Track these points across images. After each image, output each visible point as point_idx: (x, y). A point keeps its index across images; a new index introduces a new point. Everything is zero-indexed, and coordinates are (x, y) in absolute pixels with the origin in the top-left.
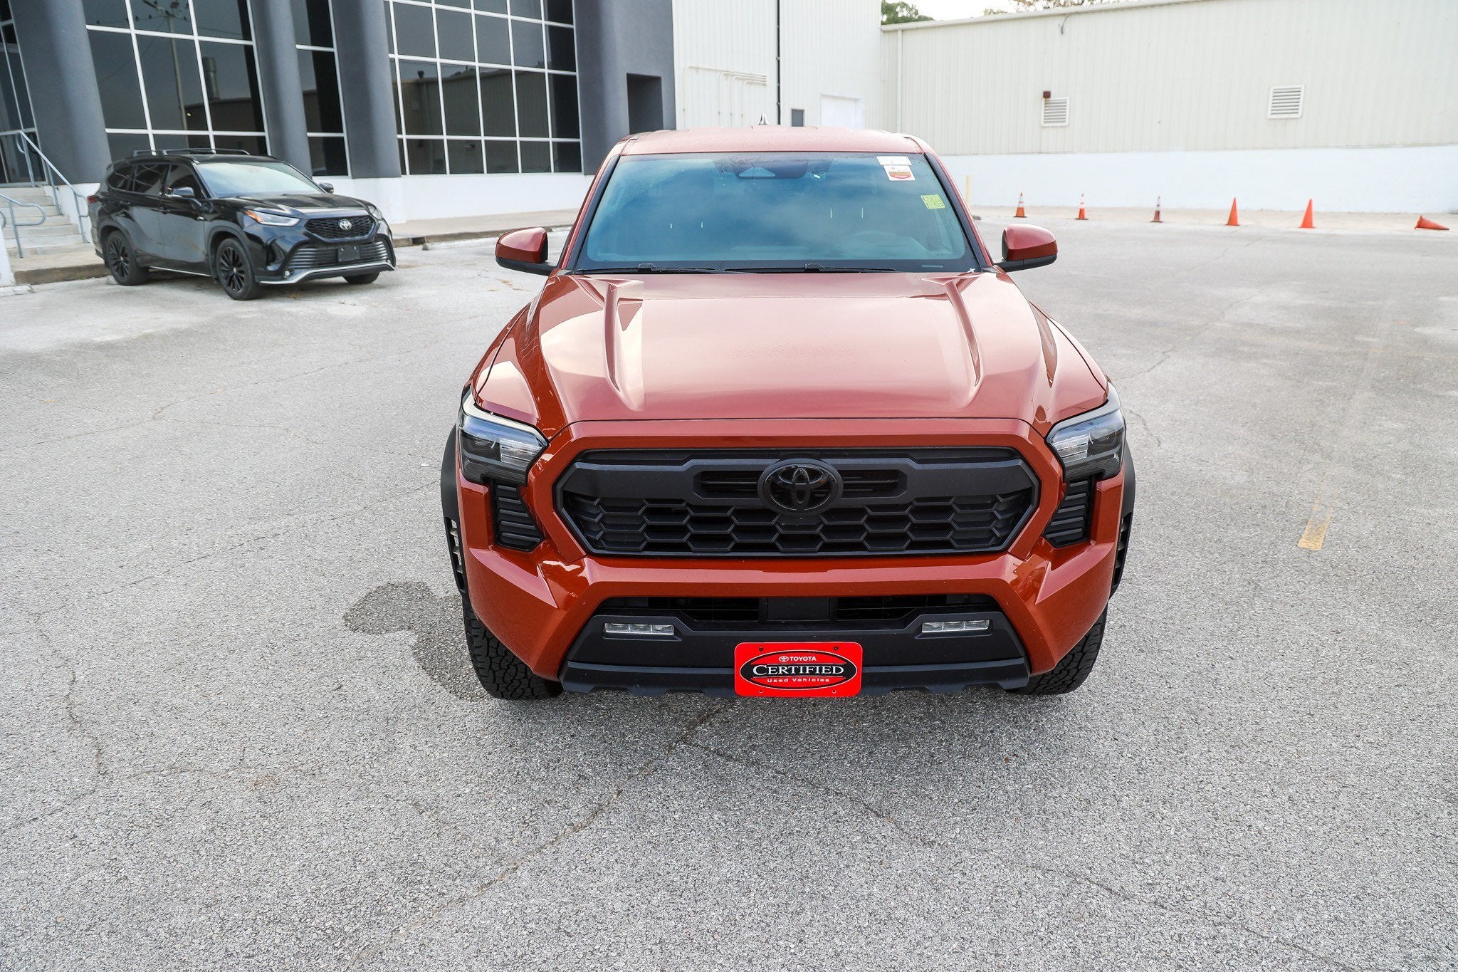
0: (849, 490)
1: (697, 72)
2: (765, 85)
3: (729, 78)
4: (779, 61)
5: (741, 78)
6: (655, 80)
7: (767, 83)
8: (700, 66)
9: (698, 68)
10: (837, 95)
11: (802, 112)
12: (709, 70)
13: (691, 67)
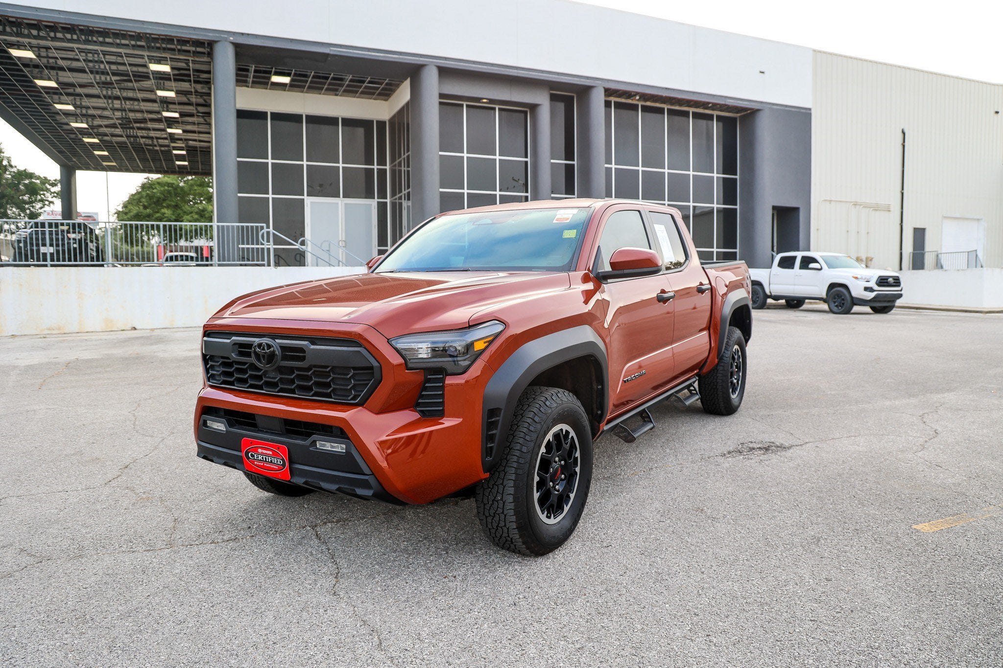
0: (285, 358)
1: (830, 203)
2: (889, 211)
3: (858, 207)
4: (902, 194)
5: (866, 206)
6: (796, 210)
7: (892, 209)
8: (833, 199)
9: (831, 201)
10: (958, 215)
11: (923, 230)
12: (841, 201)
13: (826, 200)
